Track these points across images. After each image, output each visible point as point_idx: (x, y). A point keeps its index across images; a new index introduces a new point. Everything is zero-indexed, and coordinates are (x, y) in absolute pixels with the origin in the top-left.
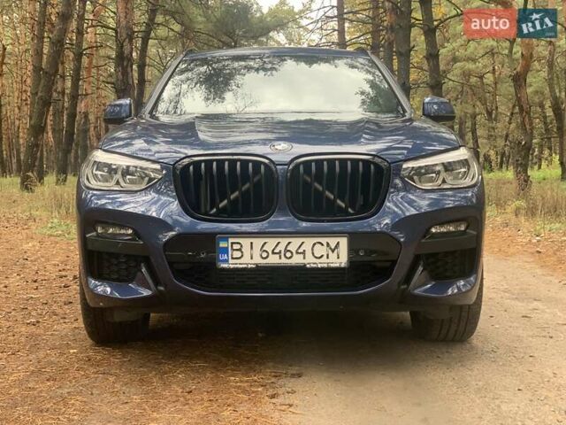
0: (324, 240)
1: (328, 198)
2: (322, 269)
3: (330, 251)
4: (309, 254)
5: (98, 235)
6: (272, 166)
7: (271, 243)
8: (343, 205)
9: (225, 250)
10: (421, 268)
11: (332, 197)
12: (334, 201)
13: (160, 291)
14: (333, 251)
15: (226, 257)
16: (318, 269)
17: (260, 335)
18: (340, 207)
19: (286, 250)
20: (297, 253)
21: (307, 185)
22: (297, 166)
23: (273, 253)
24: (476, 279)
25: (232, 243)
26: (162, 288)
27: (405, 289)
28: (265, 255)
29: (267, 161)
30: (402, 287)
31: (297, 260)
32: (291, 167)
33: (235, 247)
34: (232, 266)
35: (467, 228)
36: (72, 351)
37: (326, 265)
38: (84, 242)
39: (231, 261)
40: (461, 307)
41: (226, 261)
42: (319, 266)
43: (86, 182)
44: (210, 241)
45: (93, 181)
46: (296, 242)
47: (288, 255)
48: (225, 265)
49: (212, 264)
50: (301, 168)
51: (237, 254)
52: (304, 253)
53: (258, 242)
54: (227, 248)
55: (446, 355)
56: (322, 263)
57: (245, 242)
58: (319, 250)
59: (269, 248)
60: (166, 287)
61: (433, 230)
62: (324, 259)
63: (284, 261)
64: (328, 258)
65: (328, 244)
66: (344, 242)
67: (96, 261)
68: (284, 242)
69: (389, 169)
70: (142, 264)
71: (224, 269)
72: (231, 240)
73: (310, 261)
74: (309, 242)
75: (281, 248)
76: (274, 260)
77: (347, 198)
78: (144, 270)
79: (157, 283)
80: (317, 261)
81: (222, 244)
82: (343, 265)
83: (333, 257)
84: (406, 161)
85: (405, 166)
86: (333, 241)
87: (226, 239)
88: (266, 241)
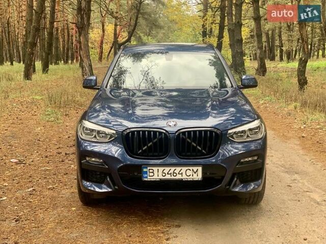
0: (191, 168)
1: (193, 146)
2: (190, 181)
3: (194, 173)
4: (184, 174)
5: (87, 161)
6: (167, 134)
7: (167, 169)
8: (200, 149)
9: (146, 173)
10: (235, 179)
11: (195, 145)
12: (196, 146)
13: (116, 189)
14: (195, 173)
15: (146, 175)
16: (188, 181)
17: (161, 199)
18: (199, 150)
19: (174, 173)
20: (179, 174)
21: (184, 140)
22: (179, 134)
23: (168, 174)
24: (261, 182)
25: (149, 169)
26: (116, 187)
27: (228, 188)
28: (164, 175)
29: (164, 132)
30: (228, 187)
31: (179, 177)
32: (176, 134)
33: (151, 171)
34: (149, 180)
35: (258, 159)
36: (73, 209)
37: (192, 179)
38: (80, 164)
39: (149, 177)
40: (255, 193)
41: (147, 177)
42: (189, 180)
43: (81, 135)
44: (139, 168)
45: (84, 135)
46: (178, 169)
47: (175, 175)
48: (146, 179)
49: (140, 178)
50: (181, 134)
51: (151, 174)
52: (182, 174)
53: (161, 169)
54: (147, 172)
55: (248, 213)
56: (190, 178)
57: (155, 169)
58: (189, 173)
59: (166, 172)
60: (118, 187)
61: (242, 161)
62: (191, 177)
63: (173, 177)
64: (193, 176)
65: (193, 170)
66: (200, 169)
67: (86, 173)
68: (173, 169)
69: (222, 133)
70: (108, 177)
71: (146, 181)
72: (149, 168)
73: (184, 177)
74: (184, 169)
75: (172, 171)
76: (168, 177)
77: (202, 146)
78: (108, 179)
79: (114, 184)
80: (188, 177)
81: (145, 170)
82: (199, 179)
83: (195, 176)
84: (229, 129)
85: (230, 132)
86: (195, 169)
87: (147, 167)
88: (164, 168)
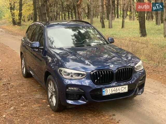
0: (123, 87)
4: (120, 90)
5: (70, 90)
15: (104, 93)
16: (122, 93)
19: (116, 90)
28: (112, 91)
29: (111, 71)
32: (116, 71)
33: (106, 90)
34: (105, 95)
39: (105, 94)
41: (104, 94)
44: (101, 90)
46: (118, 88)
47: (117, 91)
49: (101, 94)
50: (118, 71)
51: (106, 92)
52: (119, 90)
56: (123, 92)
57: (108, 89)
58: (123, 89)
59: (113, 90)
62: (123, 91)
63: (116, 92)
65: (124, 87)
66: (127, 86)
70: (83, 96)
71: (104, 96)
72: (105, 89)
74: (120, 87)
75: (115, 89)
76: (114, 92)
81: (103, 90)
82: (127, 91)
83: (125, 90)
85: (135, 67)
86: (125, 86)
87: (104, 89)
88: (112, 88)
